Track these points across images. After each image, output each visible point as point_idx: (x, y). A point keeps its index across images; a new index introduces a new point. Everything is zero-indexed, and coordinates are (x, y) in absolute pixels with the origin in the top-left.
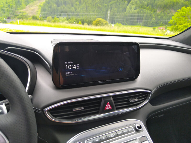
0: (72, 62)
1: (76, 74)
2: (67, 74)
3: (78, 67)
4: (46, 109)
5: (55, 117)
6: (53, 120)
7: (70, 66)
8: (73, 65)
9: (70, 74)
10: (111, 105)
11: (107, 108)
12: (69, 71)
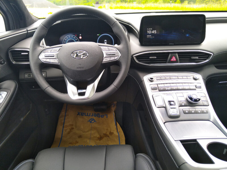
0: (151, 29)
1: (153, 37)
2: (148, 37)
3: (155, 32)
4: (134, 56)
5: (139, 61)
6: (137, 61)
7: (150, 32)
8: (152, 30)
9: (149, 37)
10: (176, 58)
11: (172, 60)
12: (149, 34)
